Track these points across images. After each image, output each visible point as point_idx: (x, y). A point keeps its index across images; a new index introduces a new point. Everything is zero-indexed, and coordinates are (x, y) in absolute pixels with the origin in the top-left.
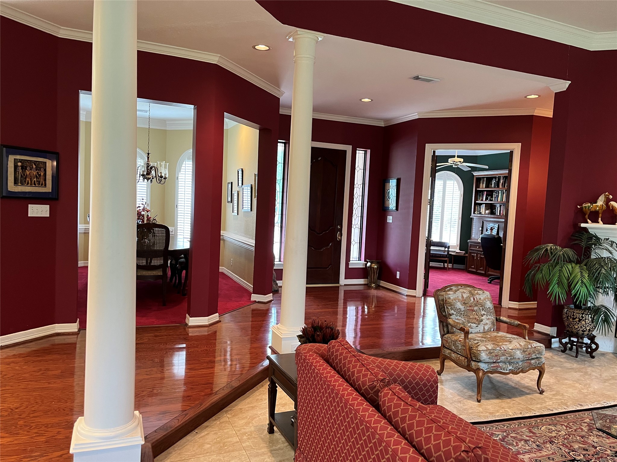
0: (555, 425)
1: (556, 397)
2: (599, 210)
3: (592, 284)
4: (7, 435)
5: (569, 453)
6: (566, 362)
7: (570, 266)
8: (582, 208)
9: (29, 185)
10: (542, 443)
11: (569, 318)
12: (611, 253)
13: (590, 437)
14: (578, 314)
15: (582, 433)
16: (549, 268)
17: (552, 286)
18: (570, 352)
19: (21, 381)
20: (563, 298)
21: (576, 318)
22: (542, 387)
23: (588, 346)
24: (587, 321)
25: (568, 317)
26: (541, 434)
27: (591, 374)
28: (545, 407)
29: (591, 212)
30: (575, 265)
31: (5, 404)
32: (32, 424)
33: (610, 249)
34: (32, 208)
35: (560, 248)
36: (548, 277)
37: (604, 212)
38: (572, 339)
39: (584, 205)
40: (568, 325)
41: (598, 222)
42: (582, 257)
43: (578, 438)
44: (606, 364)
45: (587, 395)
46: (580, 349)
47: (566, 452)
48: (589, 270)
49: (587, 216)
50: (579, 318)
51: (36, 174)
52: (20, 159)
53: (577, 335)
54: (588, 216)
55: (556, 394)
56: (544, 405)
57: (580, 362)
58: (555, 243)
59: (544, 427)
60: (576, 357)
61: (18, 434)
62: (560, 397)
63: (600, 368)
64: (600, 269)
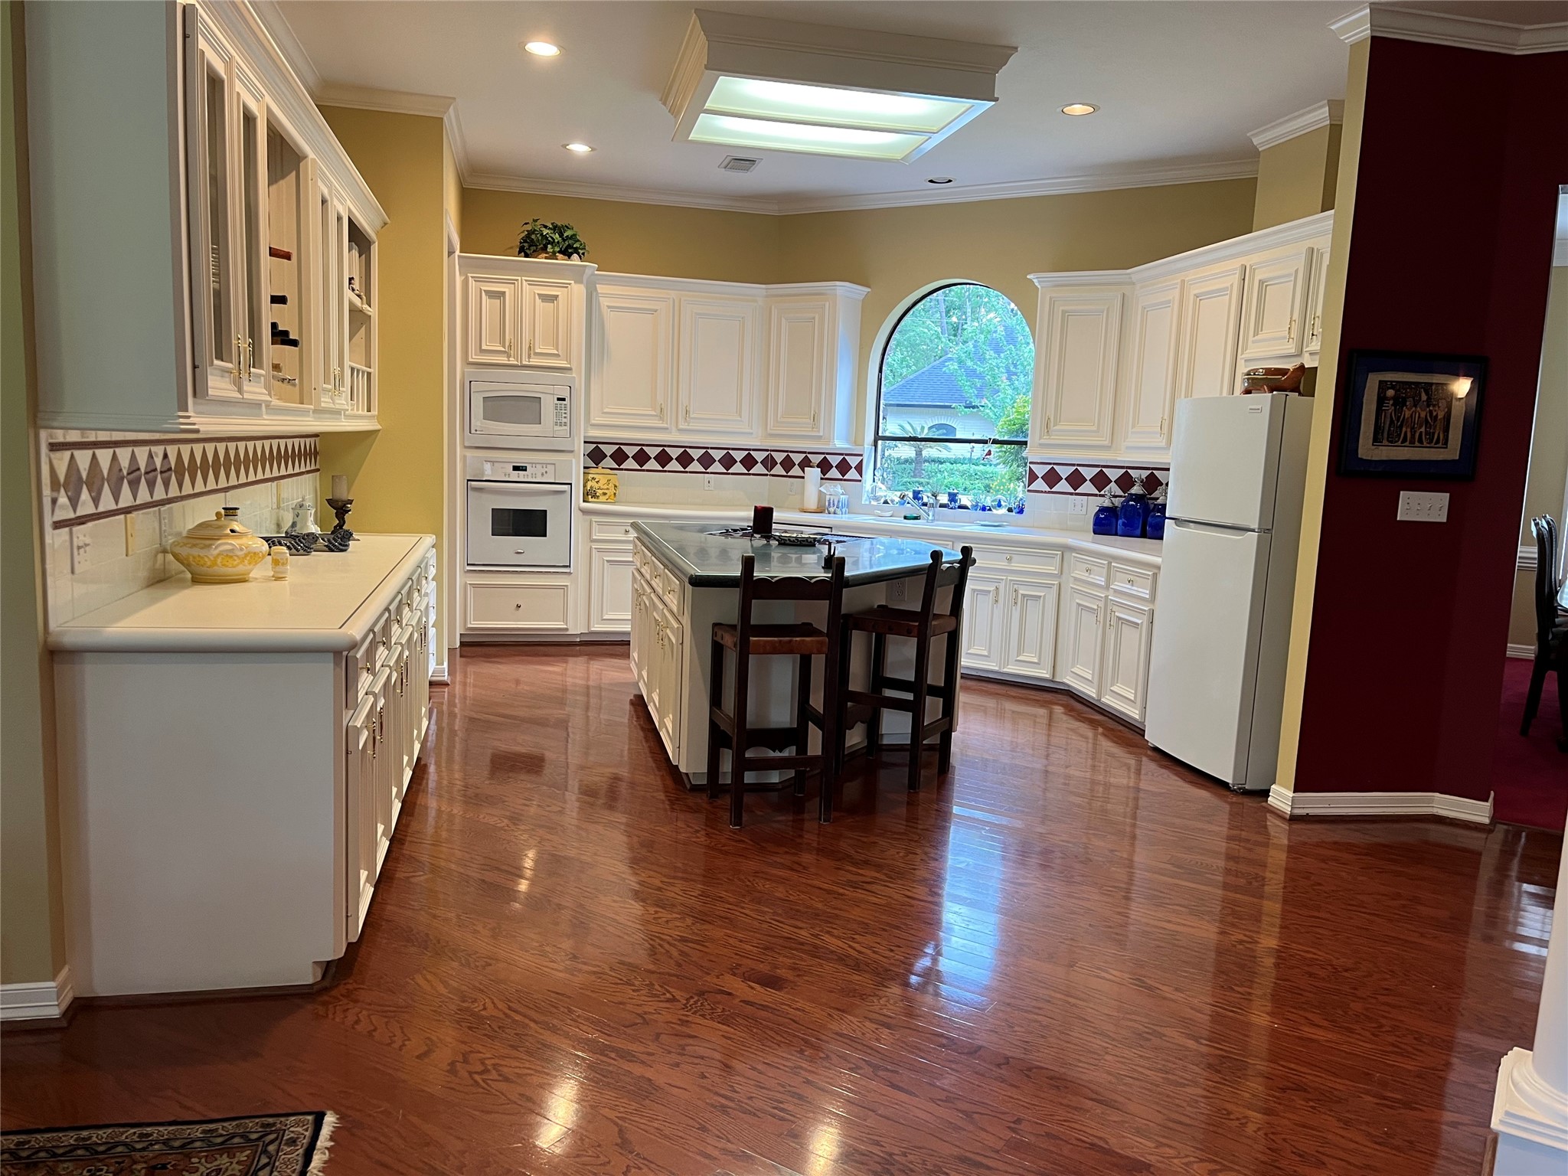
4: (1325, 1023)
9: (1407, 444)
19: (1354, 908)
31: (1320, 950)
32: (1384, 1021)
34: (1408, 501)
51: (1426, 416)
52: (1392, 382)
61: (1351, 1030)
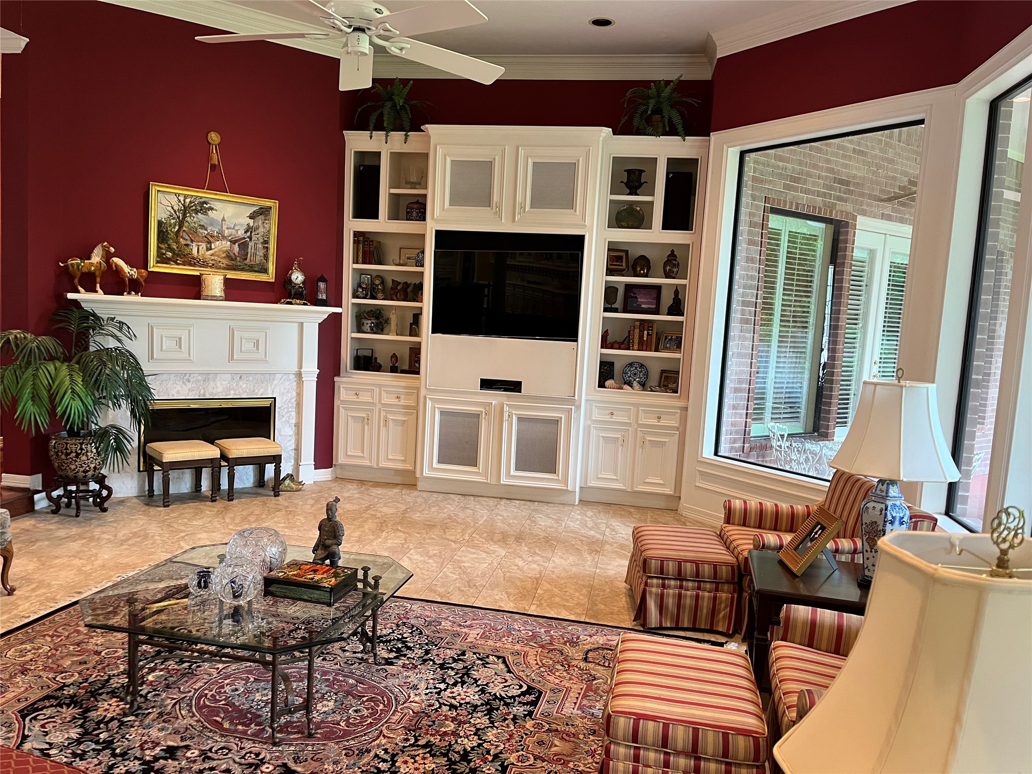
0: (31, 641)
1: (38, 593)
2: (95, 270)
3: (90, 393)
5: (54, 679)
6: (59, 529)
7: (52, 367)
8: (66, 267)
10: (7, 680)
11: (60, 454)
12: (120, 341)
13: (91, 640)
14: (73, 445)
15: (78, 638)
16: (15, 372)
17: (22, 404)
18: (68, 510)
20: (44, 422)
21: (71, 452)
22: (11, 583)
23: (96, 494)
24: (89, 454)
25: (57, 453)
26: (7, 664)
27: (99, 538)
28: (16, 616)
29: (83, 274)
30: (60, 364)
33: (119, 334)
35: (33, 336)
36: (14, 388)
37: (104, 274)
38: (69, 488)
39: (70, 262)
40: (59, 467)
41: (96, 292)
42: (73, 350)
43: (71, 648)
44: (125, 516)
45: (90, 574)
46: (82, 502)
47: (49, 679)
48: (84, 370)
49: (76, 281)
50: (76, 452)
53: (75, 481)
54: (79, 281)
55: (37, 586)
56: (15, 612)
57: (83, 524)
58: (25, 329)
59: (13, 650)
60: (77, 516)
62: (45, 591)
63: (115, 525)
64: (100, 368)
